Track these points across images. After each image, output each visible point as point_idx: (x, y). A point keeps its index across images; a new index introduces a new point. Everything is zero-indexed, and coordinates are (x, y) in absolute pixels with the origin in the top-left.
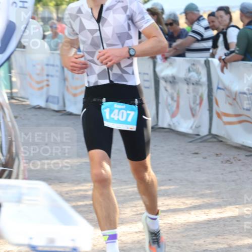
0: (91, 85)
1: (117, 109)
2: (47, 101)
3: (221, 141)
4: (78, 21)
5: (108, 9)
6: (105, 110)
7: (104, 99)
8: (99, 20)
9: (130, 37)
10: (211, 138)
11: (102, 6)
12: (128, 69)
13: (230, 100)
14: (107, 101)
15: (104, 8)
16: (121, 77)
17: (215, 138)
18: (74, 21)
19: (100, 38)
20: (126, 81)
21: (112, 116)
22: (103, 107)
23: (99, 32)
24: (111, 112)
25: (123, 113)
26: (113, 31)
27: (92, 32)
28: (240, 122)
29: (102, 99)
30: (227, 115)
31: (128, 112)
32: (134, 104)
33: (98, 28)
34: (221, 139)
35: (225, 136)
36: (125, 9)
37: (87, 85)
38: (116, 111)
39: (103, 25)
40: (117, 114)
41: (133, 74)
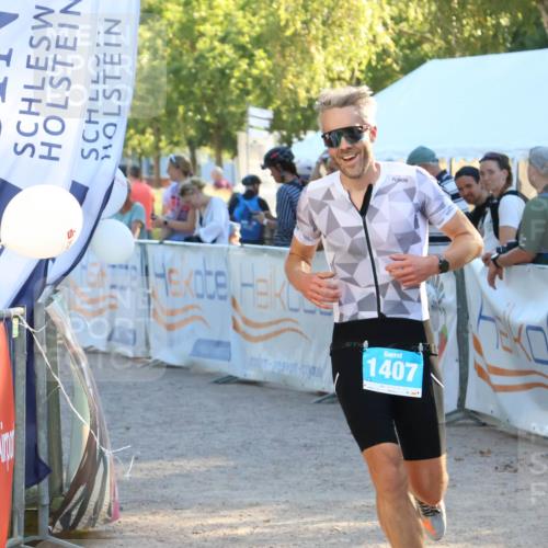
0: (345, 320)
1: (388, 358)
2: (110, 338)
3: (484, 425)
4: (325, 211)
5: (380, 193)
6: (369, 362)
7: (366, 343)
8: (364, 210)
9: (417, 239)
10: (463, 418)
11: (370, 188)
12: (411, 293)
13: (507, 342)
14: (370, 346)
15: (374, 192)
16: (399, 306)
17: (471, 417)
18: (318, 212)
19: (365, 240)
20: (407, 312)
21: (381, 372)
22: (365, 356)
23: (363, 231)
24: (379, 364)
25: (398, 367)
26: (390, 230)
27: (351, 231)
28: (529, 386)
29: (363, 342)
30: (498, 371)
31: (408, 365)
32: (417, 351)
33: (362, 224)
34: (483, 421)
35: (495, 415)
36: (411, 193)
37: (337, 320)
38: (387, 363)
39: (371, 220)
40: (388, 368)
41: (419, 301)
